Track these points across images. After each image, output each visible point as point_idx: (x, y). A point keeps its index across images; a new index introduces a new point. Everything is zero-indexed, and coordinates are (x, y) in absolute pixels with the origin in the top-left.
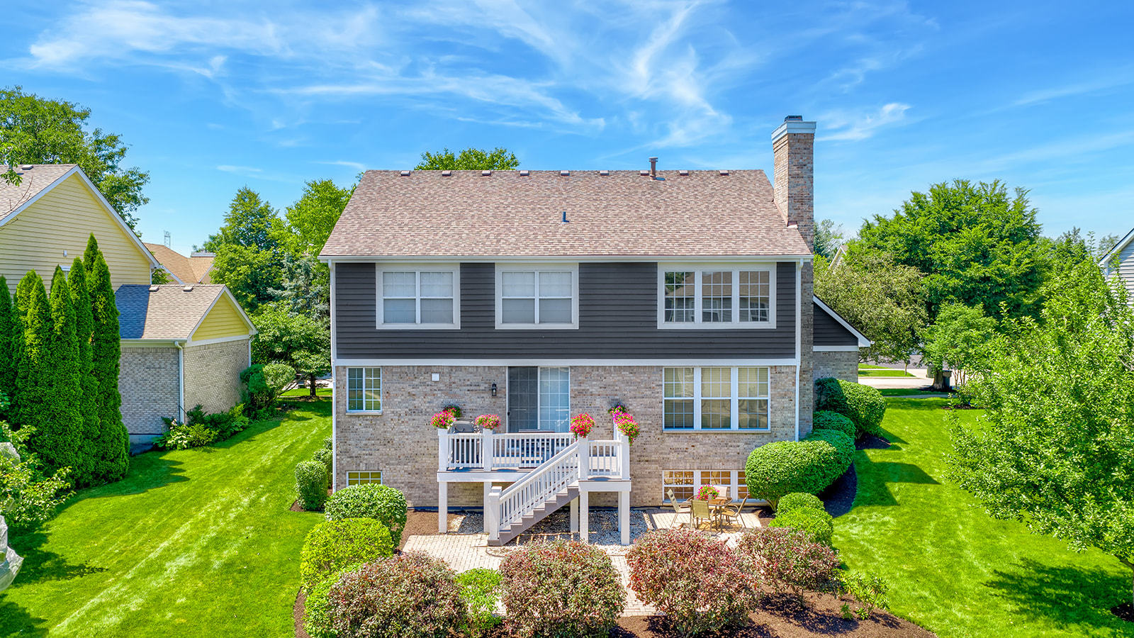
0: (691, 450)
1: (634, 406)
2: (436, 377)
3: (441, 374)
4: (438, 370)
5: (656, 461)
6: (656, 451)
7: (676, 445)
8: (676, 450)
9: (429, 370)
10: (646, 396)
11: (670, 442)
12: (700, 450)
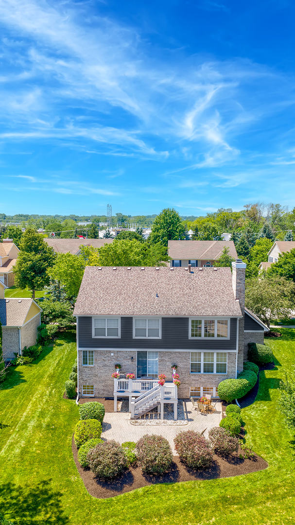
0: (200, 380)
1: (180, 365)
2: (112, 354)
3: (114, 353)
4: (113, 352)
5: (188, 384)
6: (188, 380)
7: (194, 378)
8: (195, 380)
9: (110, 352)
10: (185, 362)
11: (192, 377)
12: (203, 380)
